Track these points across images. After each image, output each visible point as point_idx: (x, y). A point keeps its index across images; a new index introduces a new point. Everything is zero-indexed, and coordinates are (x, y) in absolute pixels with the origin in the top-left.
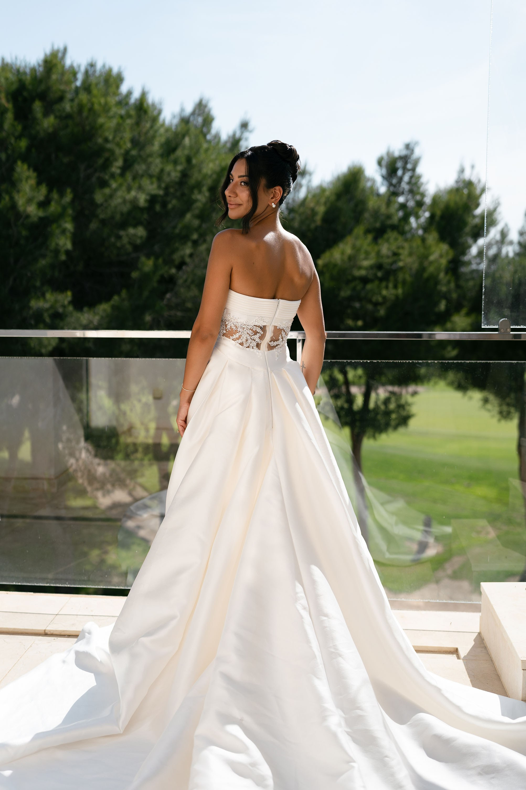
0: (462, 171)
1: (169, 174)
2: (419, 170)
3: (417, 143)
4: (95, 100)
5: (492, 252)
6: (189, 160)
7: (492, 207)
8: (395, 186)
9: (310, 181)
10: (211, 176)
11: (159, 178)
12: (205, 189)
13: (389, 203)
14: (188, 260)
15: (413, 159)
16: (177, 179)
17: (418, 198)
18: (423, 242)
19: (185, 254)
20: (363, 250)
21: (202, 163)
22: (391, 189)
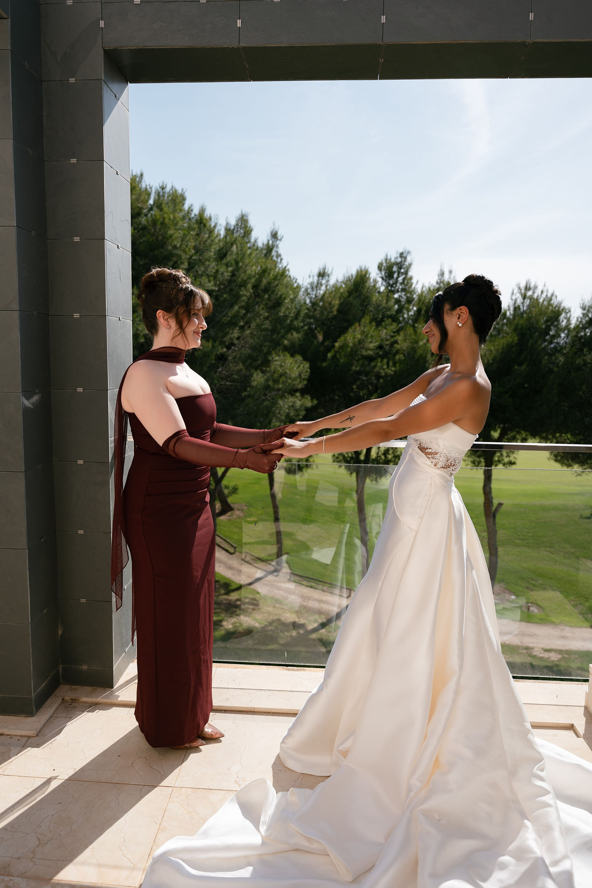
0: (442, 274)
1: (222, 274)
2: (410, 274)
3: (409, 252)
4: (165, 215)
6: (237, 263)
8: (392, 286)
9: (328, 281)
10: (255, 276)
11: (215, 277)
12: (249, 286)
13: (388, 299)
14: (236, 342)
15: (406, 265)
16: (229, 278)
17: (408, 295)
18: (415, 332)
19: (234, 337)
20: (370, 335)
21: (246, 266)
22: (390, 288)
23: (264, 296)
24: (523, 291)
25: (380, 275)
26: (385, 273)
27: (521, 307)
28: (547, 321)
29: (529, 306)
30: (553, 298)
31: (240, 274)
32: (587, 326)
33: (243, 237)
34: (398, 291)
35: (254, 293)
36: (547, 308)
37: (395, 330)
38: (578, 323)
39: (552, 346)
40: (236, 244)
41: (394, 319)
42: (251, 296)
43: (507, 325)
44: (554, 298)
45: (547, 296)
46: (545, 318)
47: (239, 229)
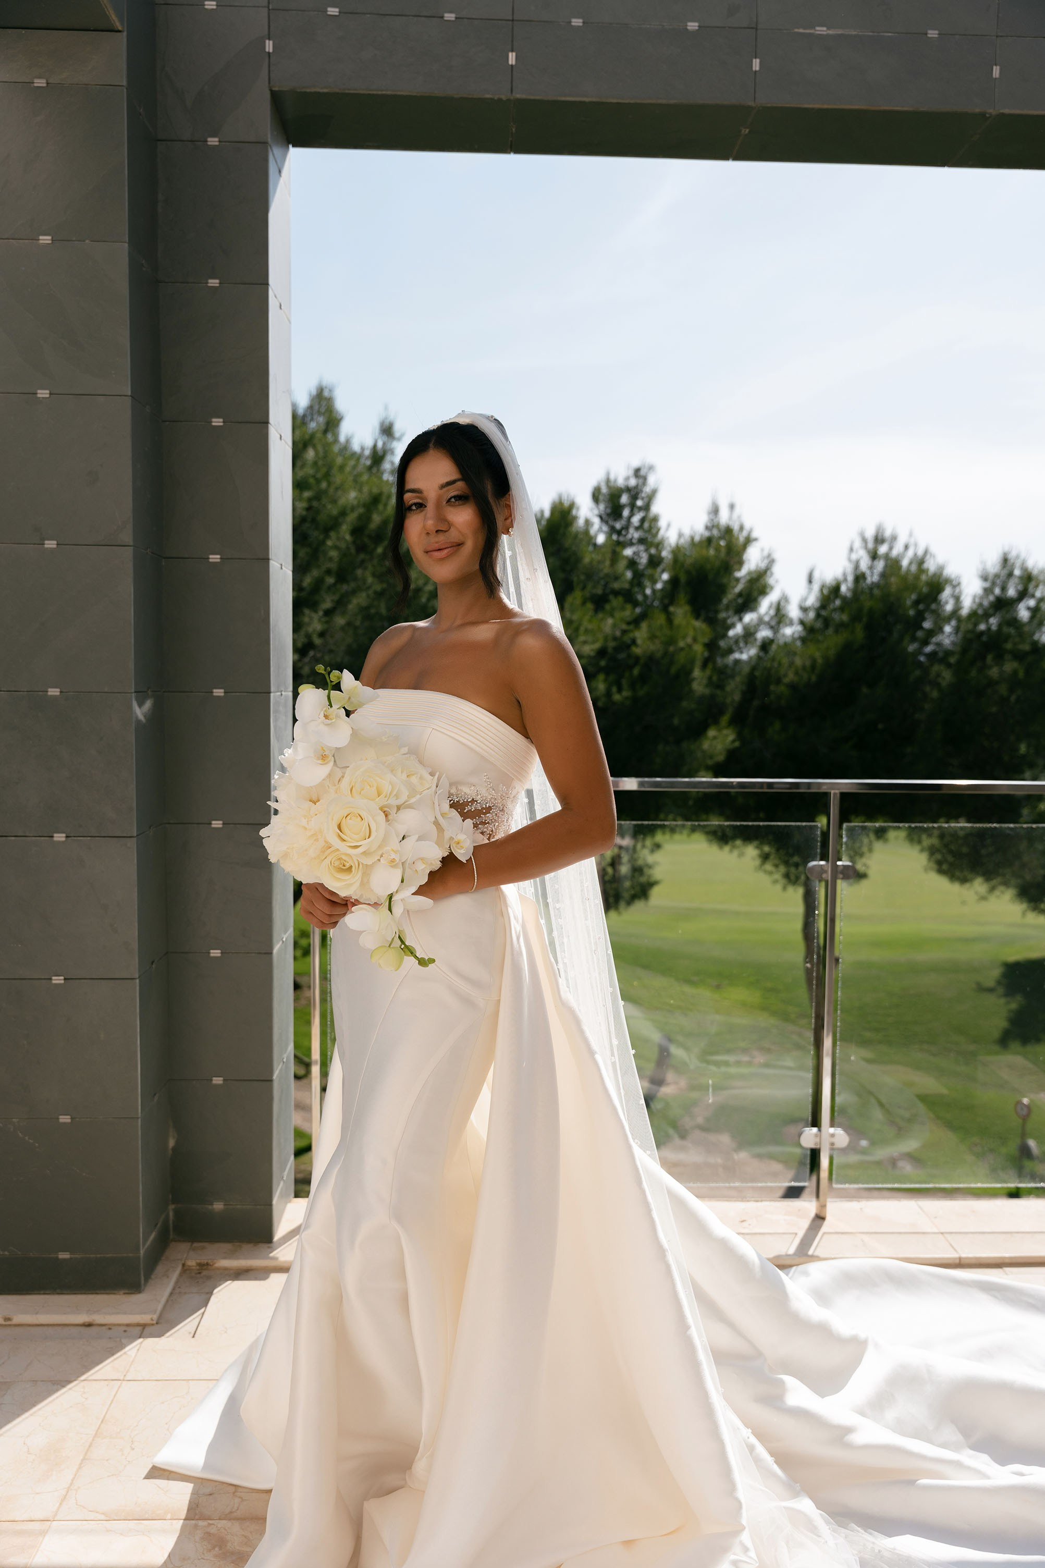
0: (715, 511)
2: (655, 509)
3: (651, 468)
5: (764, 633)
7: (763, 565)
8: (619, 533)
10: (355, 510)
12: (345, 528)
15: (646, 492)
16: (304, 513)
17: (653, 551)
18: (670, 620)
19: (314, 631)
20: (582, 629)
21: (337, 489)
22: (615, 537)
23: (375, 549)
24: (871, 545)
25: (596, 512)
26: (606, 508)
27: (868, 573)
28: (917, 602)
29: (883, 575)
30: (925, 560)
31: (324, 506)
32: (991, 611)
33: (325, 432)
34: (631, 544)
35: (354, 542)
36: (917, 577)
37: (629, 619)
38: (975, 607)
39: (929, 649)
40: (314, 447)
41: (628, 597)
42: (348, 548)
43: (842, 609)
44: (928, 557)
45: (915, 554)
46: (914, 597)
47: (315, 417)
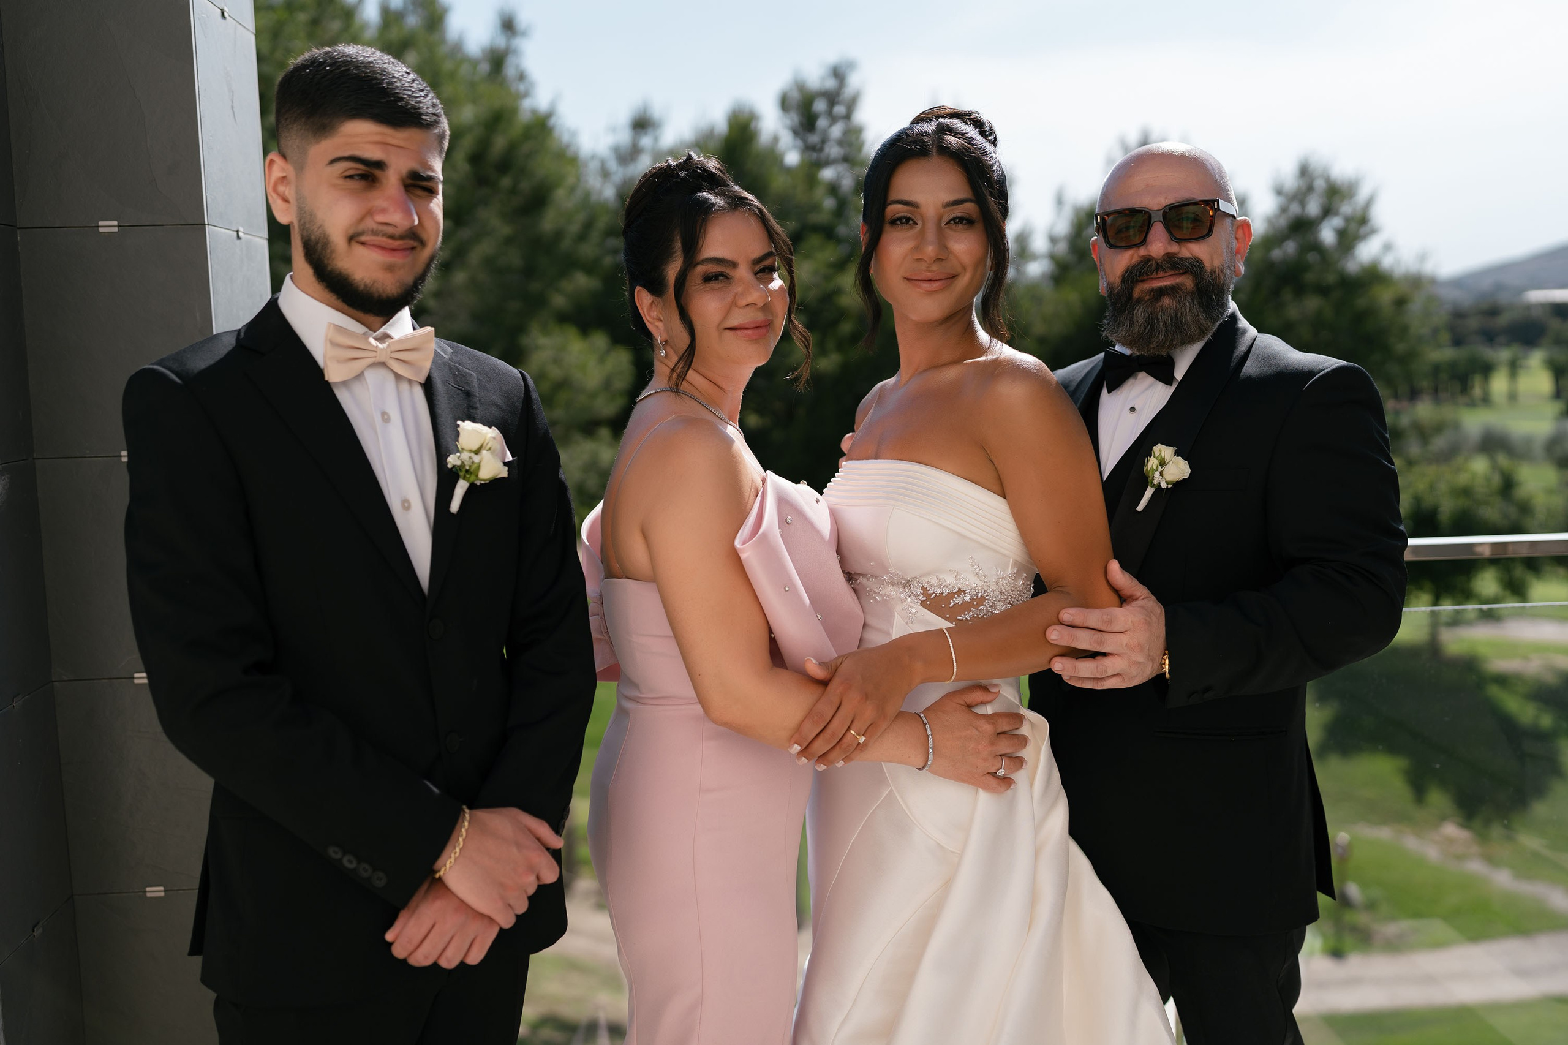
8: (814, 149)
13: (808, 182)
15: (846, 96)
22: (809, 155)
23: (499, 181)
25: (785, 123)
26: (797, 117)
33: (427, 29)
34: (830, 163)
41: (828, 233)
